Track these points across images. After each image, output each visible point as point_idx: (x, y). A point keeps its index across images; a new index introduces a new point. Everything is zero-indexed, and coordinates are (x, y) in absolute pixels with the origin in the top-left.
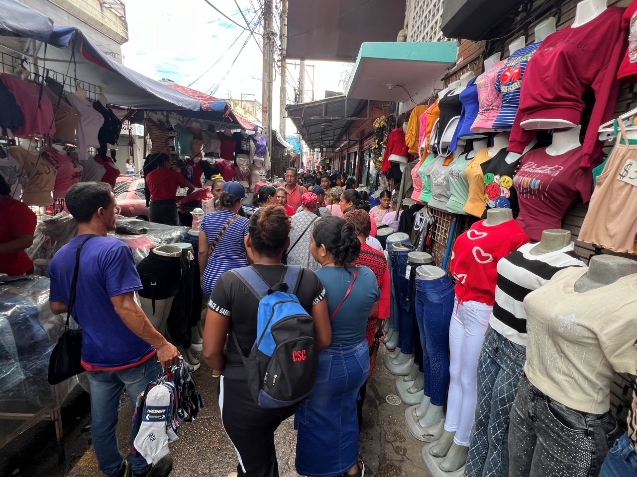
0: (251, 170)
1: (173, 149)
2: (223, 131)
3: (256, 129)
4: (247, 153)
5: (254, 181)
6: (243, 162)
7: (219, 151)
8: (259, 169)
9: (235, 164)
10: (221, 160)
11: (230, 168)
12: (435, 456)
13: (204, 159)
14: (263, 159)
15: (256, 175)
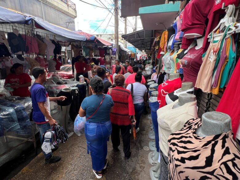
0: (111, 60)
1: (82, 54)
2: (100, 47)
3: (112, 45)
4: (109, 54)
5: (112, 64)
6: (108, 58)
7: (99, 54)
8: (113, 60)
9: (105, 59)
10: (100, 57)
11: (103, 60)
12: (154, 171)
13: (94, 57)
14: (115, 56)
15: (112, 62)
